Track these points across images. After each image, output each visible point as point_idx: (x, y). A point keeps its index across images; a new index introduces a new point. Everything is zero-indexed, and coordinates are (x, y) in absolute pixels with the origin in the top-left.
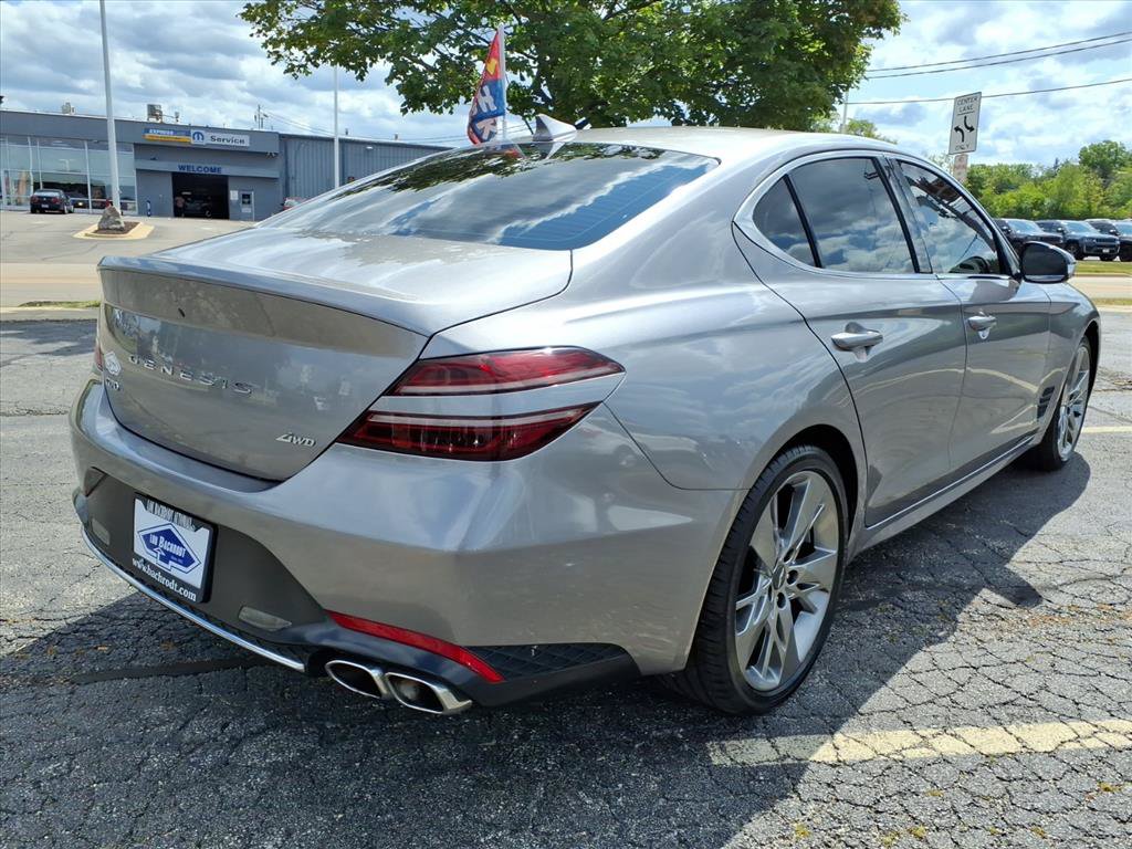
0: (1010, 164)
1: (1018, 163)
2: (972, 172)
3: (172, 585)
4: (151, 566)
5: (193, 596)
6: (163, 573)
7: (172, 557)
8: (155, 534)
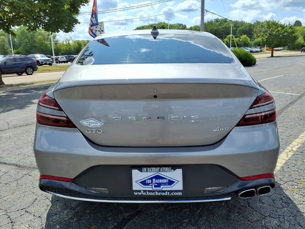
0: (85, 40)
1: (87, 40)
2: (78, 42)
3: (166, 194)
4: (149, 191)
5: (180, 194)
6: (159, 191)
7: (162, 184)
8: (149, 179)
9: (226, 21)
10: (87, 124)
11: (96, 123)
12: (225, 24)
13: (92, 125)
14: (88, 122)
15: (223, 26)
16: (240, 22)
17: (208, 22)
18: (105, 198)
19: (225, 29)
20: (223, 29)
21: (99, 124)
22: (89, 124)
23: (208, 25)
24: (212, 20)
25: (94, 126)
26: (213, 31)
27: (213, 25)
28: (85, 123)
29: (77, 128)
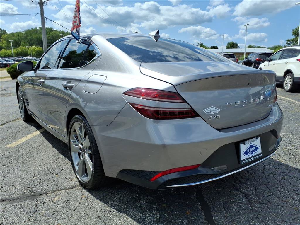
3: (256, 157)
4: (249, 158)
5: (262, 155)
6: (253, 157)
7: (254, 151)
8: (248, 149)
9: (52, 31)
10: (209, 112)
11: (215, 110)
12: (52, 33)
13: (212, 112)
14: (209, 110)
15: (50, 35)
16: (66, 32)
17: (32, 29)
18: (223, 174)
19: (52, 38)
20: (49, 38)
21: (217, 111)
22: (210, 112)
23: (33, 32)
24: (36, 28)
25: (214, 113)
26: (39, 39)
27: (38, 33)
28: (207, 111)
29: (200, 116)
